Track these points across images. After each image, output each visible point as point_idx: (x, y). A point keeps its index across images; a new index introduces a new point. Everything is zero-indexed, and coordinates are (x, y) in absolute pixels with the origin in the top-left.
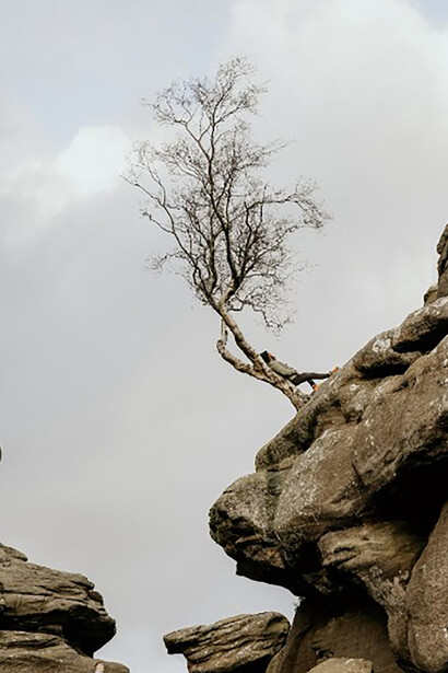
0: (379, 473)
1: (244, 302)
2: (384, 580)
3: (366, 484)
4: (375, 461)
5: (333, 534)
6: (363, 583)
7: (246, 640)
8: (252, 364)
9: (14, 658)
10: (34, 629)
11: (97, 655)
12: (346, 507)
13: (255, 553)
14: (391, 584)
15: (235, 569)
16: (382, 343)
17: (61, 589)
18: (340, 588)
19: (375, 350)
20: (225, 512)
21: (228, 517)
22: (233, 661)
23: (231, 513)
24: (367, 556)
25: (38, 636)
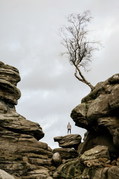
0: (115, 105)
1: (81, 65)
2: (113, 129)
3: (111, 107)
4: (114, 103)
5: (101, 118)
6: (108, 129)
7: (72, 140)
8: (82, 79)
9: (23, 140)
10: (28, 134)
11: (40, 141)
12: (105, 112)
13: (82, 121)
14: (115, 130)
15: (75, 124)
16: (116, 76)
17: (34, 126)
18: (101, 130)
19: (114, 78)
20: (76, 112)
21: (76, 113)
22: (69, 144)
23: (77, 112)
24: (110, 123)
25: (29, 136)
